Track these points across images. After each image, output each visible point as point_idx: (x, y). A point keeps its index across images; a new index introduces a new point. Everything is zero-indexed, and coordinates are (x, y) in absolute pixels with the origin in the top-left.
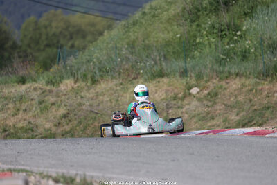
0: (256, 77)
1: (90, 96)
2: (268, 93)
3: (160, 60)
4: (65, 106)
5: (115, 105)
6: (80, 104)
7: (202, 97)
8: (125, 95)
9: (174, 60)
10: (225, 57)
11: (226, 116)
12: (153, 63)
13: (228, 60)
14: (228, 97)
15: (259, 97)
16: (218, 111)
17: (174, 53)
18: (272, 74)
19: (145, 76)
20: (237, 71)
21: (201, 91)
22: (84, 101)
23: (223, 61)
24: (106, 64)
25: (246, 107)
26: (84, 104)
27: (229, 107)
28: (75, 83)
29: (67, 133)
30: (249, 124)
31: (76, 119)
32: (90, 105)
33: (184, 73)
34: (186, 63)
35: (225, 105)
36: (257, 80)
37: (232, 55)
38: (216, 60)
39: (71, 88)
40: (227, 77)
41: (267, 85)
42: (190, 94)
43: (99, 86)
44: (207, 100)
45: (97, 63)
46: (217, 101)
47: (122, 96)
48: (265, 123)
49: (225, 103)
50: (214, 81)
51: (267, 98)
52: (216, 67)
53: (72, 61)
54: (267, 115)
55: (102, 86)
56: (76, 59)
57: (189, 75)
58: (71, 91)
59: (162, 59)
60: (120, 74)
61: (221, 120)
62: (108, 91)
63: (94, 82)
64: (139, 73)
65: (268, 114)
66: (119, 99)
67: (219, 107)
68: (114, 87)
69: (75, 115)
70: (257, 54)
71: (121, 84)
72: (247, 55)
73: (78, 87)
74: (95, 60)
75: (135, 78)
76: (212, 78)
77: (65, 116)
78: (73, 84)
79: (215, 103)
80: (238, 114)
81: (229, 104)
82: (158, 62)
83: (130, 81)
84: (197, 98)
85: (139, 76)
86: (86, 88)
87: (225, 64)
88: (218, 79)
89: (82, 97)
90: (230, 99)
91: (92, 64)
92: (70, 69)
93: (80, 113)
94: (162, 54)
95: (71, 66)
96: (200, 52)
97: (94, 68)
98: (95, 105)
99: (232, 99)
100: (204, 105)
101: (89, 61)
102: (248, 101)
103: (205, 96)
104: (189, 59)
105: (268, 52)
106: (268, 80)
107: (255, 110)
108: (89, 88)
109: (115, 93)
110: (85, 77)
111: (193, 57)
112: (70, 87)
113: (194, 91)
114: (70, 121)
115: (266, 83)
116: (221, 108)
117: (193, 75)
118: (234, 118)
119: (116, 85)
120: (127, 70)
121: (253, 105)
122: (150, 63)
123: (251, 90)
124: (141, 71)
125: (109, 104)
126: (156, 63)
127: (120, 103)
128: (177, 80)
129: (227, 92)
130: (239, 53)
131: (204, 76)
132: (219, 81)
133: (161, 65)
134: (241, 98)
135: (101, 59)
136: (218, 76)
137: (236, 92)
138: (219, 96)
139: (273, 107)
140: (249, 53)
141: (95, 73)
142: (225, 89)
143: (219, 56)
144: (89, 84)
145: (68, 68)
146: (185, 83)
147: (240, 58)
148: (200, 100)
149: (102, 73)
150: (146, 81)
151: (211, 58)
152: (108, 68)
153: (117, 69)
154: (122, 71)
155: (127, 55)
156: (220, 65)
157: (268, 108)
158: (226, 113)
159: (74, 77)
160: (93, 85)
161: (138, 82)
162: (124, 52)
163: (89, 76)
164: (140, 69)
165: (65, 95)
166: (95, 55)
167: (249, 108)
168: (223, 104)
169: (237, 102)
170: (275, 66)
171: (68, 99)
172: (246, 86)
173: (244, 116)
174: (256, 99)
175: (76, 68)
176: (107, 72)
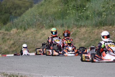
1: (24, 35)
2: (97, 33)
3: (52, 20)
4: (13, 40)
5: (34, 39)
6: (19, 39)
8: (38, 35)
9: (58, 20)
10: (79, 19)
11: (80, 43)
12: (49, 21)
13: (80, 20)
14: (81, 35)
15: (93, 35)
16: (76, 41)
17: (58, 17)
18: (99, 25)
19: (46, 27)
20: (84, 24)
22: (21, 38)
23: (78, 20)
24: (30, 22)
25: (88, 39)
27: (81, 39)
28: (17, 30)
29: (14, 51)
31: (17, 45)
32: (24, 39)
33: (62, 25)
34: (63, 21)
35: (80, 39)
36: (93, 28)
37: (82, 18)
38: (76, 20)
40: (80, 27)
43: (27, 31)
44: (72, 37)
45: (26, 22)
47: (37, 35)
49: (80, 37)
50: (75, 29)
51: (97, 36)
53: (16, 20)
54: (97, 43)
55: (28, 31)
57: (64, 26)
59: (53, 20)
60: (36, 26)
61: (78, 45)
62: (31, 33)
63: (25, 29)
64: (44, 26)
66: (36, 36)
67: (77, 39)
68: (33, 32)
69: (17, 43)
70: (92, 17)
71: (36, 30)
72: (88, 17)
73: (18, 32)
74: (25, 20)
75: (42, 28)
76: (74, 27)
77: (13, 44)
78: (16, 30)
79: (75, 38)
80: (85, 42)
81: (81, 38)
82: (52, 21)
83: (40, 29)
85: (44, 27)
86: (22, 32)
87: (79, 22)
88: (76, 28)
89: (20, 36)
90: (81, 36)
91: (24, 22)
93: (19, 43)
94: (53, 17)
95: (15, 23)
96: (69, 17)
97: (25, 24)
98: (26, 39)
99: (82, 36)
101: (23, 21)
102: (89, 37)
104: (64, 20)
105: (97, 16)
106: (97, 28)
107: (92, 41)
108: (23, 32)
109: (34, 34)
110: (21, 27)
111: (66, 19)
112: (15, 32)
114: (15, 46)
115: (96, 29)
116: (78, 40)
117: (66, 26)
118: (83, 44)
119: (34, 31)
120: (39, 24)
121: (91, 39)
122: (48, 21)
123: (90, 32)
125: (31, 39)
126: (51, 21)
127: (36, 38)
128: (59, 28)
129: (80, 33)
130: (85, 17)
131: (71, 27)
132: (77, 29)
133: (53, 22)
134: (86, 36)
135: (28, 20)
136: (76, 27)
137: (84, 33)
138: (77, 35)
139: (99, 39)
140: (89, 16)
141: (25, 26)
142: (79, 32)
143: (76, 18)
144: (23, 30)
145: (14, 24)
146: (63, 30)
147: (85, 19)
149: (28, 26)
150: (46, 29)
151: (73, 19)
152: (31, 24)
153: (34, 24)
154: (36, 25)
155: (39, 18)
156: (77, 22)
157: (97, 40)
158: (80, 42)
159: (17, 28)
160: (25, 31)
161: (43, 30)
162: (37, 17)
163: (23, 27)
164: (44, 24)
165: (13, 35)
166: (25, 18)
167: (89, 40)
168: (78, 38)
169: (84, 37)
170: (100, 22)
171: (14, 37)
172: (88, 31)
173: (87, 43)
174: (92, 36)
175: (17, 24)
176: (31, 25)
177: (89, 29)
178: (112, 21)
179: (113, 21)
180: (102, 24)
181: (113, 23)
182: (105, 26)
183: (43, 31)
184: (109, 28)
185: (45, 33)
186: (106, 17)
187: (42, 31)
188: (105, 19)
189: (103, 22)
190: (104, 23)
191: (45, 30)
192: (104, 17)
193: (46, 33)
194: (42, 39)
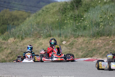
0: (90, 37)
1: (21, 45)
2: (95, 44)
3: (50, 30)
4: (10, 49)
6: (17, 48)
7: (67, 45)
9: (55, 30)
10: (76, 29)
12: (47, 31)
13: (78, 30)
14: (78, 45)
15: (91, 45)
16: (74, 51)
17: (55, 27)
18: (96, 36)
19: (44, 36)
20: (82, 34)
21: (67, 42)
23: (76, 30)
24: (28, 32)
25: (85, 49)
26: (18, 48)
27: (78, 49)
28: (15, 39)
29: (11, 60)
30: (87, 57)
31: (15, 54)
32: (21, 49)
33: (60, 35)
34: (60, 31)
35: (77, 48)
36: (90, 38)
37: (80, 28)
38: (73, 30)
39: (13, 41)
40: (77, 37)
41: (94, 40)
42: (62, 44)
43: (24, 41)
44: (69, 46)
45: (24, 31)
46: (73, 47)
47: (34, 45)
48: (93, 56)
49: (77, 47)
50: (72, 38)
51: (94, 46)
52: (73, 33)
53: (13, 30)
55: (26, 41)
56: (15, 29)
58: (13, 43)
59: (51, 29)
60: (33, 36)
61: (75, 55)
62: (28, 43)
63: (22, 39)
64: (41, 35)
65: (94, 52)
69: (15, 53)
70: (90, 27)
71: (34, 40)
72: (86, 28)
73: (16, 41)
74: (23, 30)
75: (39, 37)
77: (10, 53)
78: (13, 39)
79: (72, 48)
80: (82, 52)
81: (78, 48)
82: (49, 31)
83: (37, 38)
84: (65, 46)
85: (41, 37)
86: (19, 41)
87: (77, 32)
88: (74, 38)
89: (17, 45)
90: (79, 46)
91: (21, 31)
92: (13, 34)
93: (16, 52)
94: (51, 27)
95: (13, 33)
96: (66, 27)
97: (22, 33)
98: (23, 48)
99: (80, 46)
100: (68, 48)
101: (20, 30)
102: (86, 47)
103: (68, 45)
104: (62, 30)
105: (95, 26)
106: (95, 38)
107: (89, 51)
108: (20, 42)
110: (18, 37)
111: (63, 29)
113: (64, 43)
114: (12, 55)
115: (93, 39)
116: (75, 50)
117: (63, 36)
118: (80, 54)
119: (32, 40)
120: (36, 34)
121: (88, 49)
122: (45, 31)
123: (88, 42)
124: (42, 35)
126: (48, 31)
128: (57, 38)
129: (77, 43)
130: (82, 27)
131: (68, 36)
132: (74, 39)
133: (50, 32)
134: (83, 46)
135: (25, 29)
136: (74, 36)
137: (81, 43)
138: (74, 45)
139: (97, 49)
140: (87, 27)
141: (23, 35)
142: (77, 42)
143: (74, 28)
144: (20, 40)
145: (12, 33)
146: (60, 40)
147: (83, 29)
148: (66, 46)
149: (25, 35)
150: (44, 38)
151: (71, 29)
152: (28, 33)
153: (32, 33)
154: (34, 34)
155: (36, 28)
156: (75, 32)
157: (95, 50)
158: (77, 52)
159: (14, 37)
160: (22, 40)
161: (41, 39)
162: (35, 27)
163: (20, 36)
164: (41, 34)
165: (10, 44)
166: (23, 28)
167: (87, 50)
168: (76, 48)
169: (82, 47)
170: (97, 32)
171: (11, 46)
172: (85, 41)
173: (84, 53)
174: (89, 46)
175: (15, 33)
176: (28, 35)
177: (87, 39)
178: (109, 32)
179: (111, 32)
180: (100, 35)
181: (111, 33)
182: (102, 36)
183: (41, 41)
184: (106, 38)
185: (42, 43)
186: (103, 28)
187: (39, 41)
188: (102, 30)
189: (101, 32)
190: (101, 34)
191: (42, 40)
192: (101, 28)
193: (44, 43)
194: (39, 48)
